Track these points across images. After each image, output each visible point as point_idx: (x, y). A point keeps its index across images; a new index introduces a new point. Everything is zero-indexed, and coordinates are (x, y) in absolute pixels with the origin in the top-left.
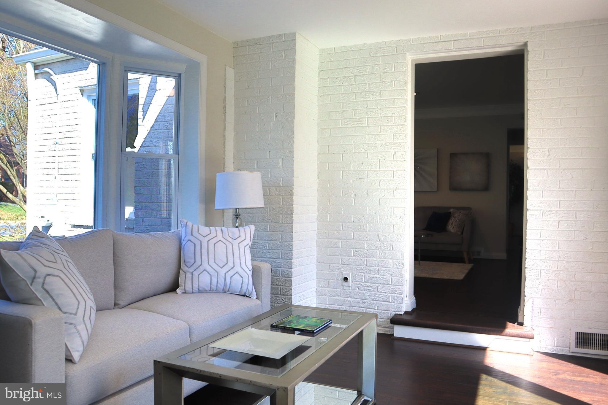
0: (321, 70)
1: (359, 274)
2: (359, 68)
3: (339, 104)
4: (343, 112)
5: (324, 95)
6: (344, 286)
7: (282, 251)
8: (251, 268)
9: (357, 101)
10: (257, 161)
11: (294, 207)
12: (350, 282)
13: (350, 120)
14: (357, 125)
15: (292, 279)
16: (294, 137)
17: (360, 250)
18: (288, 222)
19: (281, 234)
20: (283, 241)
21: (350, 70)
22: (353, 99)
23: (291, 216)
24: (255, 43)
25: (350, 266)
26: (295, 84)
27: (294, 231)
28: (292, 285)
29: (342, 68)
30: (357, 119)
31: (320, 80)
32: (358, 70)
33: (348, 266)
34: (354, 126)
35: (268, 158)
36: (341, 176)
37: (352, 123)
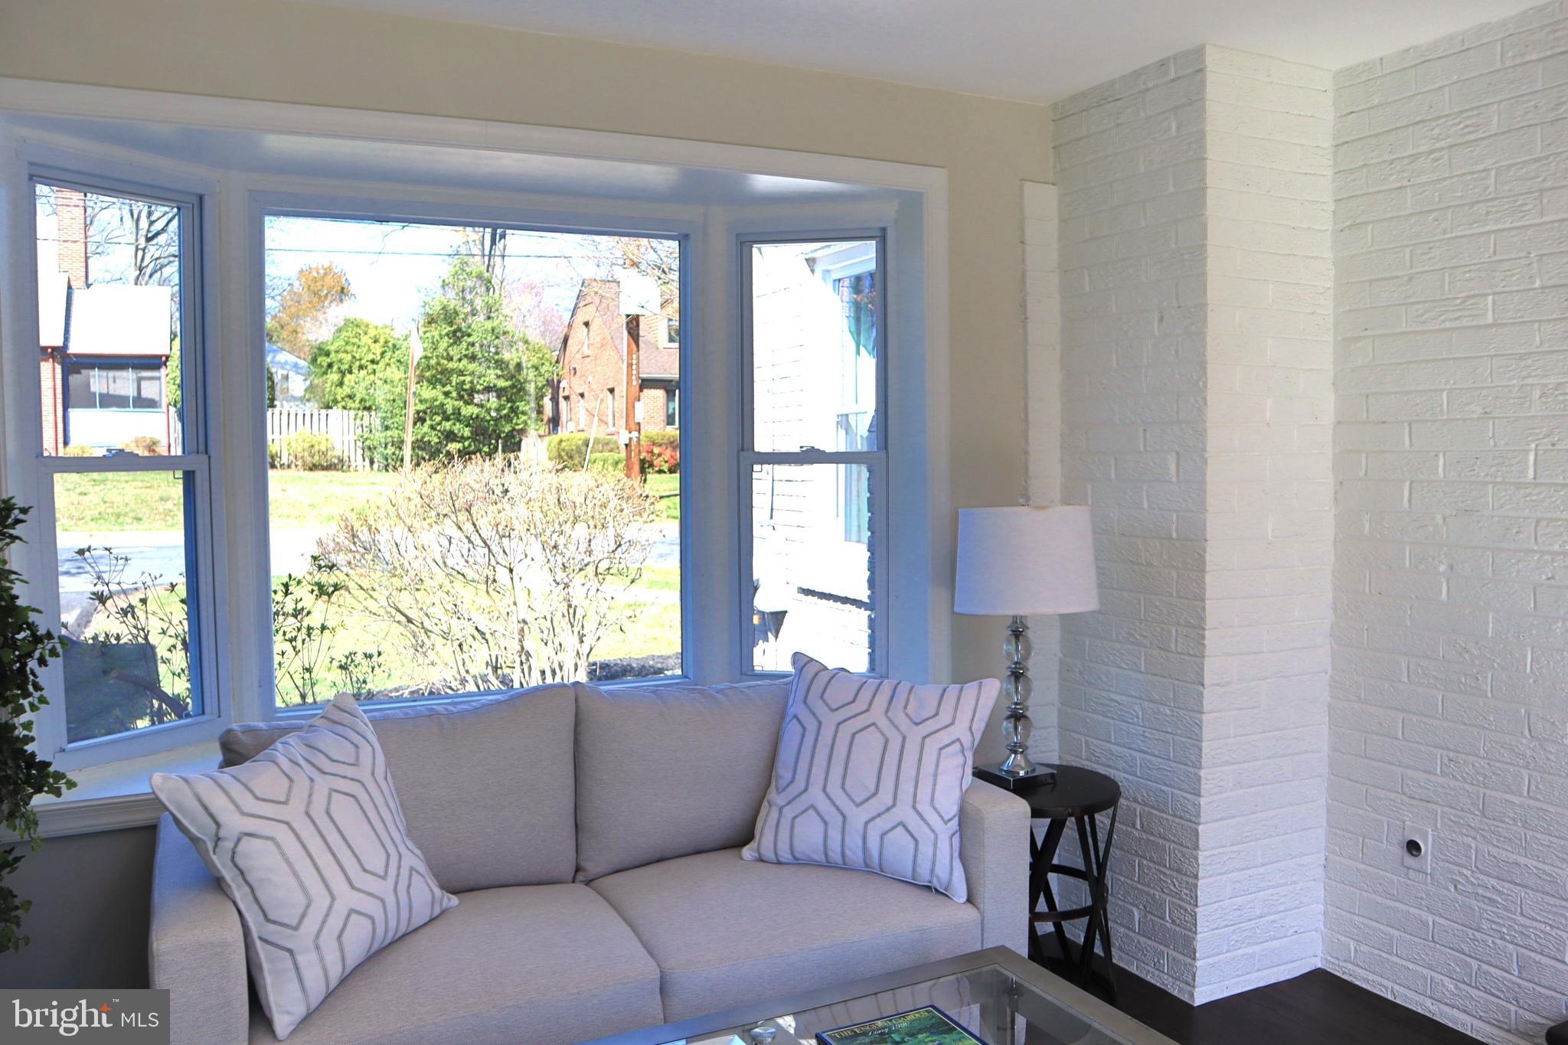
0: (1341, 141)
1: (1459, 839)
2: (1465, 115)
3: (1397, 252)
4: (1410, 280)
5: (1350, 227)
6: (1408, 868)
7: (1176, 737)
8: (954, 809)
9: (1457, 237)
10: (1116, 459)
11: (1207, 607)
12: (1429, 858)
13: (1435, 307)
14: (1457, 322)
15: (1201, 828)
16: (1205, 384)
17: (1464, 757)
18: (1192, 653)
19: (1173, 684)
20: (1179, 708)
21: (1432, 130)
22: (1444, 232)
23: (1198, 634)
24: (1104, 96)
25: (1429, 805)
26: (1207, 213)
27: (1206, 682)
28: (1198, 846)
29: (1408, 126)
30: (1459, 301)
31: (1338, 175)
32: (1462, 126)
33: (1425, 804)
34: (1448, 325)
35: (1142, 449)
36: (1406, 500)
37: (1441, 315)
